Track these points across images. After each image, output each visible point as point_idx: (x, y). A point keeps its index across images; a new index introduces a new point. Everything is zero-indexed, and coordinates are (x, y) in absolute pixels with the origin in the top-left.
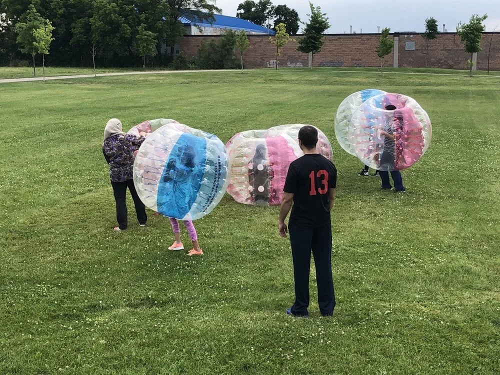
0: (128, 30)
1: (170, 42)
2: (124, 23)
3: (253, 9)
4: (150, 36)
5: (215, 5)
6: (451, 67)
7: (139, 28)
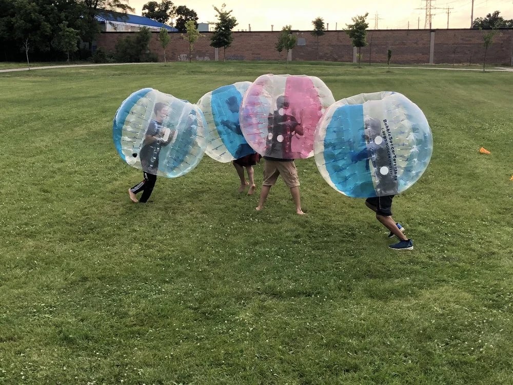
0: (48, 27)
1: (87, 38)
2: (45, 21)
3: (156, 9)
4: (72, 32)
5: (128, 5)
6: (336, 60)
7: (61, 25)
